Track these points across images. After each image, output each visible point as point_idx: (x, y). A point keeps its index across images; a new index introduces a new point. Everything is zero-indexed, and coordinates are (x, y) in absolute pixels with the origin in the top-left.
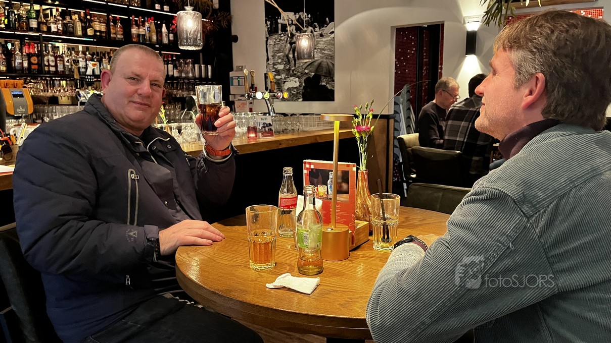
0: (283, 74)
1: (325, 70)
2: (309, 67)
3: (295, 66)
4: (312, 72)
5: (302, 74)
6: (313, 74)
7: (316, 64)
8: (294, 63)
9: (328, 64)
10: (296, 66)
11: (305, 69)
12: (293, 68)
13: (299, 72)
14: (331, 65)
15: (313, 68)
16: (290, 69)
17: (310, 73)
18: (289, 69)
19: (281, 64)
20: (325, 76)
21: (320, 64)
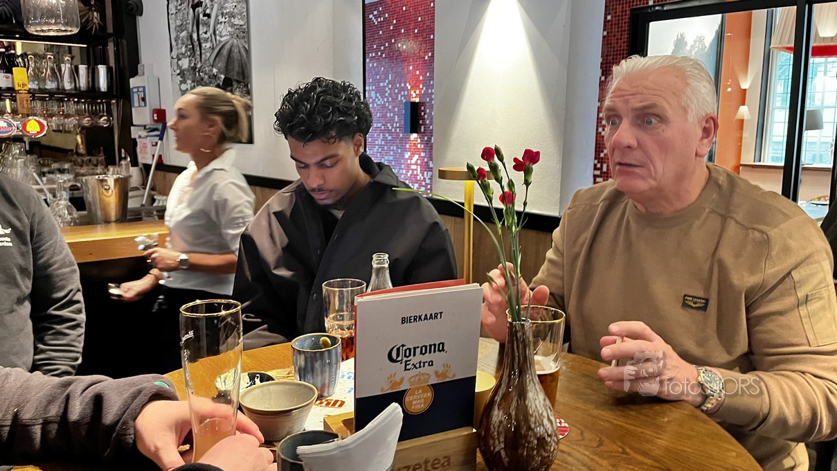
0: (188, 79)
1: (237, 69)
2: (217, 60)
3: (201, 61)
4: (221, 74)
5: (209, 77)
6: (223, 77)
7: (225, 52)
8: (199, 53)
9: (240, 51)
10: (203, 60)
11: (213, 66)
12: (199, 66)
13: (206, 74)
14: (243, 53)
15: (221, 64)
16: (196, 68)
17: (219, 75)
18: (194, 68)
19: (185, 58)
20: (238, 82)
21: (230, 51)
